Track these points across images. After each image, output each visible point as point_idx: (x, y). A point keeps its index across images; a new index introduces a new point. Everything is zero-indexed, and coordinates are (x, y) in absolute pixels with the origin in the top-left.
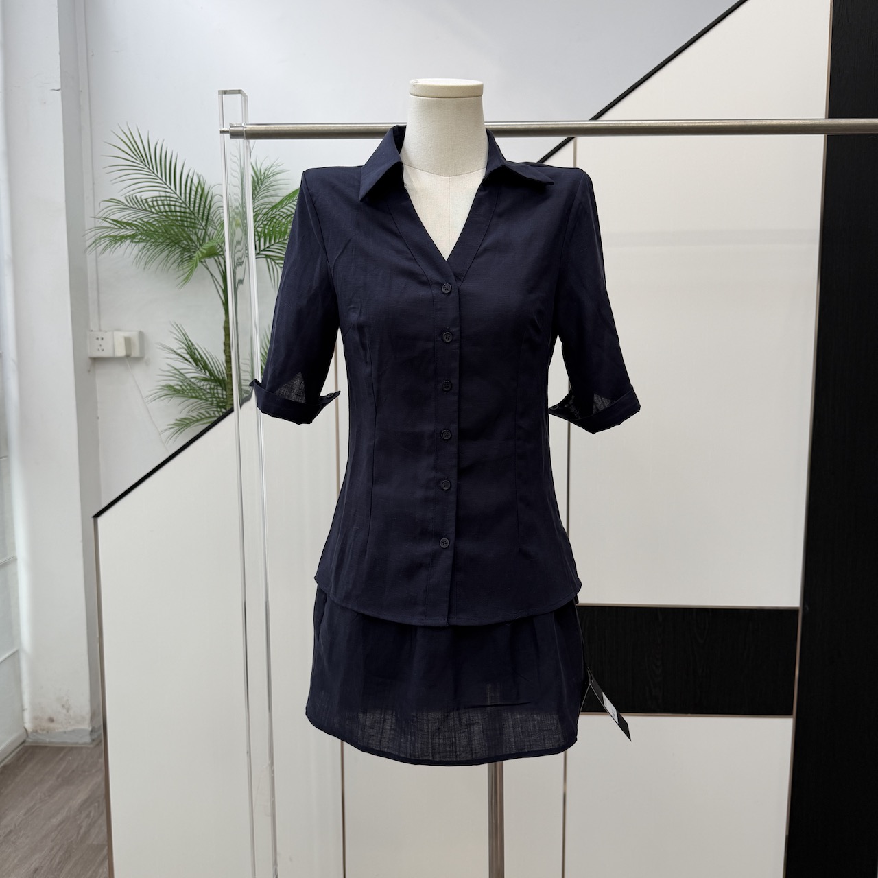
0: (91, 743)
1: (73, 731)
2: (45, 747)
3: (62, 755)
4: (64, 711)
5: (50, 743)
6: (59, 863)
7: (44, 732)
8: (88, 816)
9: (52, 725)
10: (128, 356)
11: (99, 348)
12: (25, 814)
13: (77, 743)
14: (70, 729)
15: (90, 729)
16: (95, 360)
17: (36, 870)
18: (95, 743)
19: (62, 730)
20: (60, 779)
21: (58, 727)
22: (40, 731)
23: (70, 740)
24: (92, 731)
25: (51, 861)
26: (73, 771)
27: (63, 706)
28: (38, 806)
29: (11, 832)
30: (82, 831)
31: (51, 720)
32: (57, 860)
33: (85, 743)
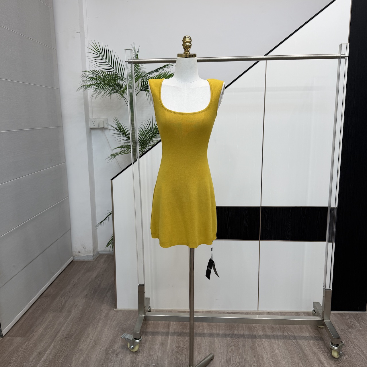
0: (93, 260)
1: (87, 256)
2: (77, 261)
3: (84, 263)
4: (84, 249)
5: (79, 260)
6: (93, 293)
7: (77, 256)
8: (99, 280)
9: (79, 254)
10: (103, 127)
11: (93, 124)
12: (78, 280)
13: (88, 260)
14: (85, 255)
15: (93, 255)
16: (91, 129)
17: (87, 295)
18: (94, 260)
19: (83, 256)
20: (86, 270)
21: (81, 255)
22: (75, 256)
23: (86, 259)
24: (93, 256)
25: (91, 292)
26: (89, 268)
27: (83, 247)
28: (81, 278)
29: (74, 285)
30: (98, 284)
31: (79, 252)
32: (93, 292)
33: (91, 260)
